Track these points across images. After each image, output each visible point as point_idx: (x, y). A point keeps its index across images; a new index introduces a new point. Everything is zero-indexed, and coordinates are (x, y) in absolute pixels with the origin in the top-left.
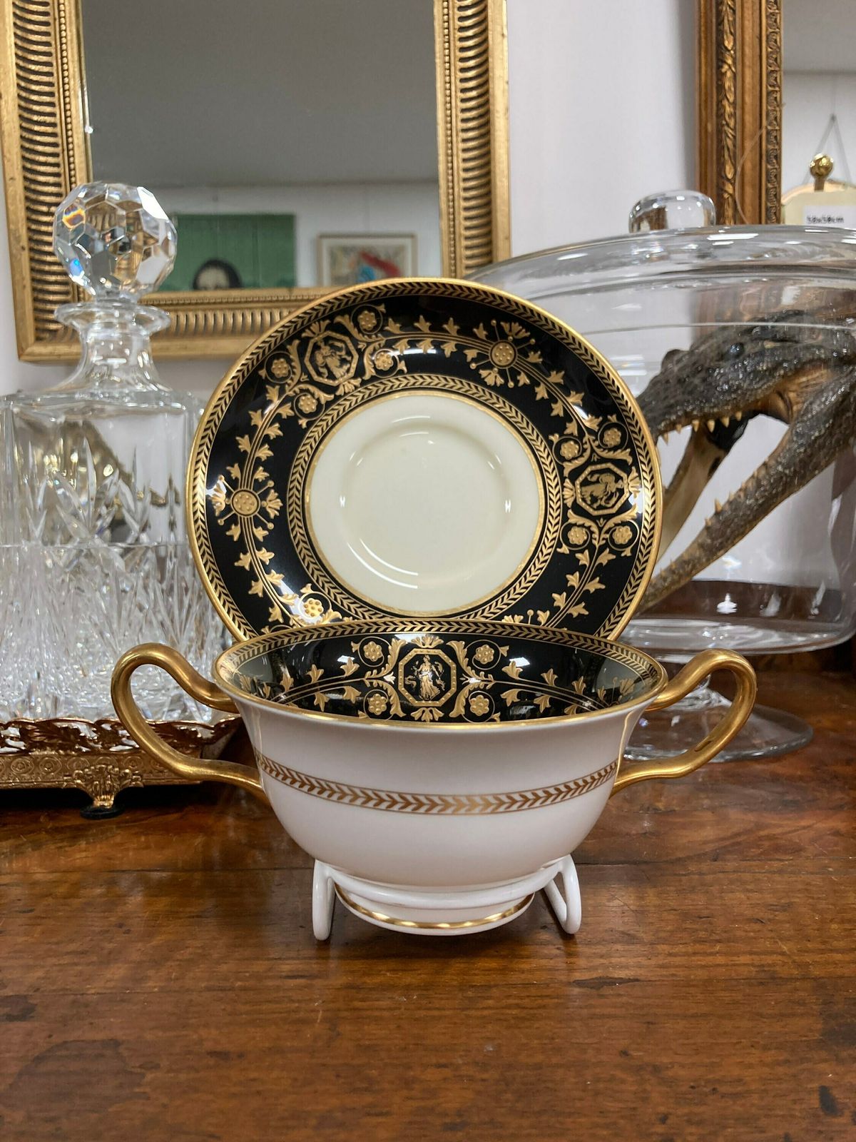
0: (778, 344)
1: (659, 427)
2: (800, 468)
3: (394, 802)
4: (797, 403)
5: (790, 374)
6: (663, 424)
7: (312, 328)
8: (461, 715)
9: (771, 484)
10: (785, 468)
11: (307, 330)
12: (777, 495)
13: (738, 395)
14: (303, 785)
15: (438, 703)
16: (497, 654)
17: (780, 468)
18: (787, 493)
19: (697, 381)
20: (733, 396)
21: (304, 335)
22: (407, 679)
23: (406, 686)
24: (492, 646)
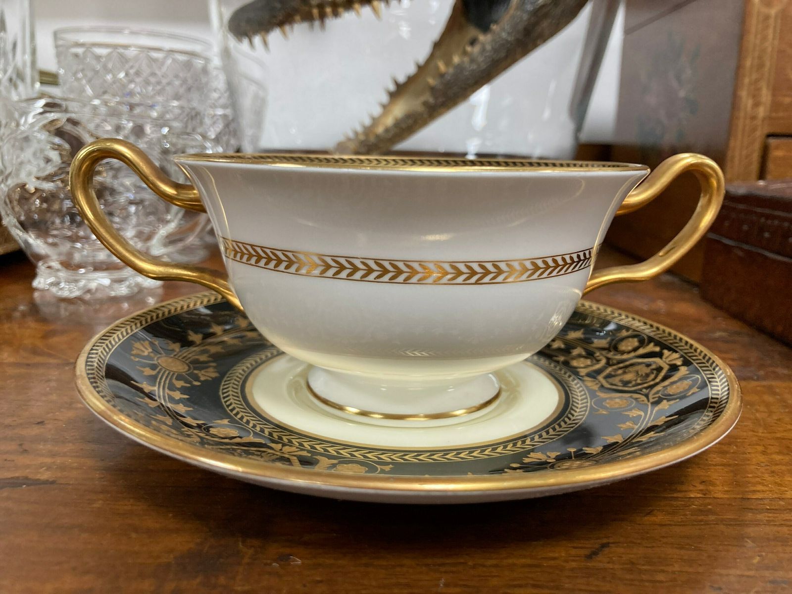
3: (370, 271)
14: (269, 260)
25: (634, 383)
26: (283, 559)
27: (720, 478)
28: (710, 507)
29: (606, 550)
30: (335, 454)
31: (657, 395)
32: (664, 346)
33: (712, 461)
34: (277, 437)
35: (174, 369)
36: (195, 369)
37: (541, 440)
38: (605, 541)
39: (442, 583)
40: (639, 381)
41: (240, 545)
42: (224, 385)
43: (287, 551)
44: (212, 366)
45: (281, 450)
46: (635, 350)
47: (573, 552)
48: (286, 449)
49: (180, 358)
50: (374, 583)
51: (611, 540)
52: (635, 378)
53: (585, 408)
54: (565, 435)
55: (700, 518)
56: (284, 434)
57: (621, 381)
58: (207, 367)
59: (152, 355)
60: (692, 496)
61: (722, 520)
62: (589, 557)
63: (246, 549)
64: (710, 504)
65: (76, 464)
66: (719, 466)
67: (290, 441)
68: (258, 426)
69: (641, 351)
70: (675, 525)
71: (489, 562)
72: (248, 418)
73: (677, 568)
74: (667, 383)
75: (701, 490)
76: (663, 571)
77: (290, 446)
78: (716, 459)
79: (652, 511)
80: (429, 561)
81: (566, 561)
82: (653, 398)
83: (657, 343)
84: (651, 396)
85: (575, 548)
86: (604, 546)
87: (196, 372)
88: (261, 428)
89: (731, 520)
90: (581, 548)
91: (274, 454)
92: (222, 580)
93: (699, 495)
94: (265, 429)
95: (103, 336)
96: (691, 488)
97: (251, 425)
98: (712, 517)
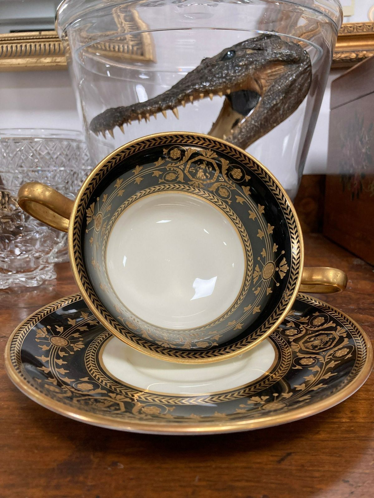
0: (256, 51)
1: (178, 97)
2: (265, 122)
4: (266, 86)
5: (258, 67)
6: (180, 96)
8: (213, 191)
9: (247, 131)
10: (255, 122)
12: (250, 137)
13: (227, 79)
15: (203, 182)
17: (253, 122)
18: (257, 137)
19: (206, 71)
20: (224, 80)
23: (189, 171)
25: (319, 347)
26: (114, 464)
27: (362, 408)
28: (352, 428)
29: (289, 457)
30: (145, 400)
31: (330, 357)
32: (338, 324)
33: (359, 397)
34: (113, 389)
35: (60, 345)
36: (72, 343)
37: (260, 388)
38: (289, 451)
39: (197, 478)
40: (322, 347)
41: (92, 457)
42: (87, 354)
43: (116, 459)
44: (81, 341)
45: (115, 398)
46: (322, 325)
47: (271, 458)
48: (119, 397)
49: (63, 337)
50: (161, 479)
51: (292, 451)
52: (320, 344)
53: (288, 365)
54: (274, 384)
55: (345, 436)
56: (118, 386)
57: (312, 345)
58: (78, 342)
59: (47, 336)
60: (344, 421)
61: (358, 437)
62: (279, 462)
63: (95, 458)
64: (352, 426)
65: (6, 406)
66: (362, 400)
67: (121, 392)
68: (104, 381)
69: (325, 326)
70: (330, 441)
71: (224, 465)
72: (99, 376)
73: (327, 468)
74: (336, 349)
75: (350, 417)
76: (319, 471)
77: (121, 395)
78: (363, 395)
79: (319, 431)
80: (192, 465)
81: (266, 464)
82: (328, 359)
83: (335, 321)
84: (326, 358)
85: (272, 456)
86: (289, 454)
87: (72, 345)
88: (106, 383)
89: (363, 436)
90: (276, 456)
91: (111, 401)
92: (81, 479)
93: (348, 421)
94: (108, 384)
95: (20, 328)
96: (344, 416)
97: (100, 381)
98: (352, 435)
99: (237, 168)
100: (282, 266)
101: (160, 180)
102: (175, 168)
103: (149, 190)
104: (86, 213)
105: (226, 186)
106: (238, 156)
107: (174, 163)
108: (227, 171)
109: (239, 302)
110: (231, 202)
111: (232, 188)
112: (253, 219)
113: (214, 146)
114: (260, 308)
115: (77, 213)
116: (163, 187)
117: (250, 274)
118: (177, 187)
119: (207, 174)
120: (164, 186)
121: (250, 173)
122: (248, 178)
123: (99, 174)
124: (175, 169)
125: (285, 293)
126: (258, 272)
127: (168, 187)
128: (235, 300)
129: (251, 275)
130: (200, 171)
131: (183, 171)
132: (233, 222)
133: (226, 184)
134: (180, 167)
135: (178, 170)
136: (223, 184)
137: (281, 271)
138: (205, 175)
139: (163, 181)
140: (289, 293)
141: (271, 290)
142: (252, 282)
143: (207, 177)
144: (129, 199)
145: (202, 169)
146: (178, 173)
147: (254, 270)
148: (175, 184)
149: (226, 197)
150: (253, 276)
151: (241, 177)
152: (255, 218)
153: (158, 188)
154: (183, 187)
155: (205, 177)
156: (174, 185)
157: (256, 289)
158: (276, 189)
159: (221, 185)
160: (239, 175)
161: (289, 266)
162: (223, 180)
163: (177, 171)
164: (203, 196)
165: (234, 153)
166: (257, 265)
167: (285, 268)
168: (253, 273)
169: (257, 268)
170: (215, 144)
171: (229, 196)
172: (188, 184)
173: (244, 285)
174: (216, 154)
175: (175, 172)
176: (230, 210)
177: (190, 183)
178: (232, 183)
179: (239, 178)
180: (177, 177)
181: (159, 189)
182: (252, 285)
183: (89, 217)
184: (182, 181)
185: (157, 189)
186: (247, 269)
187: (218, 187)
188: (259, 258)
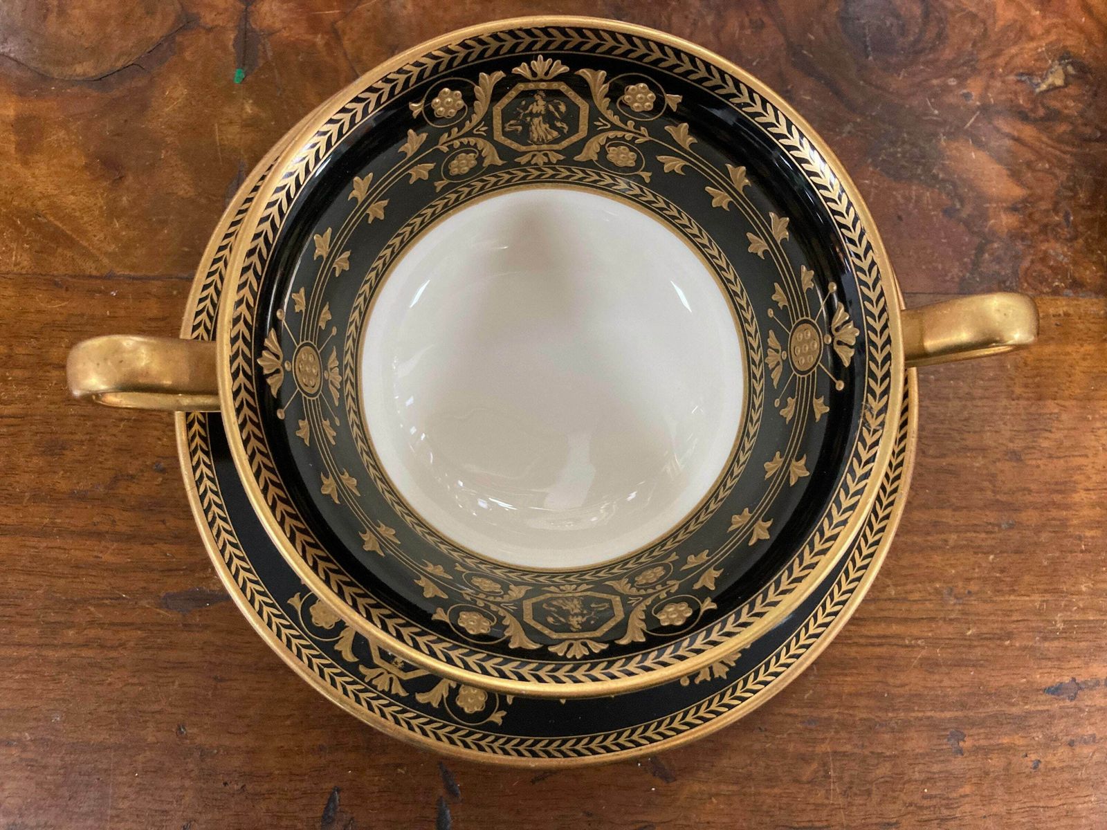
7: (387, 689)
8: (592, 160)
11: (393, 692)
15: (556, 147)
16: (659, 103)
21: (403, 693)
22: (507, 125)
23: (505, 134)
24: (652, 87)
99: (635, 81)
100: (837, 329)
101: (436, 184)
102: (462, 140)
103: (419, 220)
104: (259, 369)
105: (623, 138)
106: (626, 46)
107: (456, 129)
108: (608, 99)
109: (747, 446)
110: (650, 174)
111: (640, 140)
112: (725, 207)
113: (549, 43)
114: (805, 465)
115: (234, 381)
116: (454, 196)
117: (757, 359)
118: (492, 182)
119: (559, 124)
120: (456, 192)
121: (673, 85)
122: (673, 100)
123: (255, 248)
124: (466, 143)
125: (866, 408)
126: (777, 351)
127: (467, 190)
128: (737, 440)
129: (761, 361)
130: (536, 121)
131: (489, 136)
132: (674, 224)
133: (620, 134)
134: (475, 132)
135: (472, 141)
136: (611, 134)
137: (839, 343)
138: (553, 127)
139: (446, 182)
140: (876, 405)
141: (825, 403)
142: (769, 381)
143: (559, 130)
144: (374, 265)
145: (538, 115)
146: (476, 148)
147: (766, 347)
148: (484, 178)
149: (634, 165)
150: (766, 364)
151: (655, 103)
152: (730, 204)
153: (440, 204)
154: (507, 177)
155: (555, 134)
156: (482, 181)
157: (784, 404)
158: (765, 108)
159: (608, 139)
160: (647, 100)
161: (858, 325)
162: (609, 126)
163: (472, 144)
164: (570, 180)
165: (611, 43)
166: (771, 333)
167: (850, 334)
168: (766, 355)
169: (773, 341)
170: (549, 35)
171: (638, 161)
172: (519, 164)
173: (750, 392)
174: (563, 63)
175: (467, 149)
176: (655, 196)
177: (523, 160)
178: (635, 127)
179: (649, 105)
180: (480, 159)
181: (446, 205)
182: (770, 392)
183: (271, 374)
184: (500, 162)
185: (440, 207)
186: (748, 347)
187: (603, 147)
188: (771, 313)
